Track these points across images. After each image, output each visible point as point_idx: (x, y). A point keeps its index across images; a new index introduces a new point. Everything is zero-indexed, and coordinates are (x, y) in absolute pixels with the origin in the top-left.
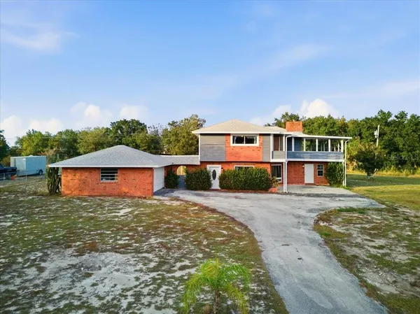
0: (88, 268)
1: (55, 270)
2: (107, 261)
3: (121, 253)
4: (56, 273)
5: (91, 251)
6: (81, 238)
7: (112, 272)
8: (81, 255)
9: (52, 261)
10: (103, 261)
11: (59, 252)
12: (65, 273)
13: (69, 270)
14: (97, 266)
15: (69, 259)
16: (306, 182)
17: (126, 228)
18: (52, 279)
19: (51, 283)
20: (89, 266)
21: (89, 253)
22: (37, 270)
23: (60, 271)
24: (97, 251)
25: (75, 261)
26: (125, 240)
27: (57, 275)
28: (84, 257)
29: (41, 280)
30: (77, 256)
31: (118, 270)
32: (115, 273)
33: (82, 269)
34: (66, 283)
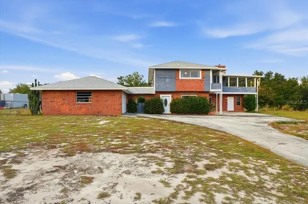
0: (84, 171)
1: (34, 174)
2: (107, 162)
3: (120, 152)
4: (35, 178)
5: (82, 151)
6: (66, 140)
7: (120, 175)
8: (69, 155)
9: (31, 162)
10: (102, 162)
11: (41, 152)
12: (49, 178)
13: (56, 174)
14: (96, 167)
15: (55, 160)
16: (228, 110)
17: (113, 132)
18: (28, 188)
19: (26, 196)
20: (84, 168)
21: (80, 153)
22: (5, 175)
23: (42, 174)
24: (89, 151)
25: (63, 162)
26: (117, 141)
27: (37, 181)
28: (74, 158)
29: (7, 191)
30: (66, 156)
31: (128, 173)
32: (125, 176)
33: (76, 171)
34: (53, 194)
